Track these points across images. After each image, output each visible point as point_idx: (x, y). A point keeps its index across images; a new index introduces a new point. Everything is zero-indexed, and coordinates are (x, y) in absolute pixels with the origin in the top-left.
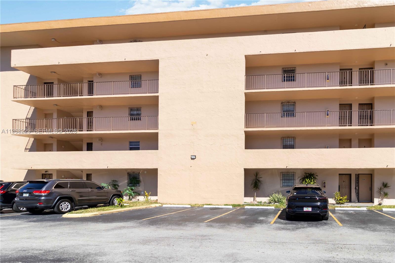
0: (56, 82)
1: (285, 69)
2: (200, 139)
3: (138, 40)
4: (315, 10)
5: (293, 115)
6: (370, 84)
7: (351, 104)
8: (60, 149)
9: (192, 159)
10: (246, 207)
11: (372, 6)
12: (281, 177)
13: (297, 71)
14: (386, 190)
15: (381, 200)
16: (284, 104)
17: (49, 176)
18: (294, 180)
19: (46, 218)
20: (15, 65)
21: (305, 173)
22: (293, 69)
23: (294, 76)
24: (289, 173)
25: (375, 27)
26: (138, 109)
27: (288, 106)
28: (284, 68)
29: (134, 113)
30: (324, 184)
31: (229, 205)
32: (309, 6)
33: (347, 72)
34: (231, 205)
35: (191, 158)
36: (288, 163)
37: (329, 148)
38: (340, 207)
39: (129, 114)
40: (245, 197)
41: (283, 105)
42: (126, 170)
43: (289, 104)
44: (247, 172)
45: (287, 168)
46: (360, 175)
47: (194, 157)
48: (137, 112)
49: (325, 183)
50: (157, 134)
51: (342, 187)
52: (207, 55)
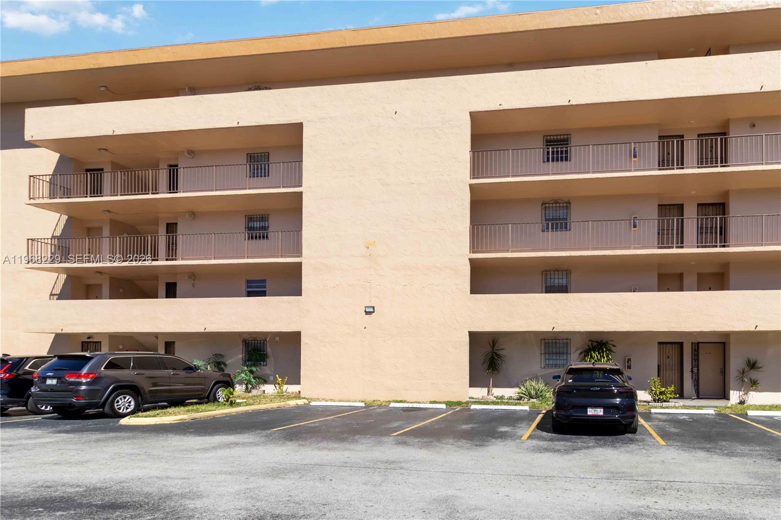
0: (107, 168)
1: (549, 138)
2: (382, 276)
3: (264, 86)
4: (609, 22)
5: (566, 228)
6: (719, 164)
7: (682, 205)
8: (115, 294)
9: (367, 313)
10: (473, 407)
11: (724, 12)
12: (543, 348)
13: (574, 141)
14: (754, 375)
15: (744, 394)
16: (547, 205)
17: (94, 345)
18: (567, 353)
19: (90, 425)
20: (32, 137)
21: (590, 340)
22: (565, 137)
23: (566, 152)
24: (557, 341)
25: (730, 52)
26: (264, 218)
27: (554, 209)
28: (547, 136)
29: (255, 226)
30: (628, 362)
31: (440, 403)
32: (596, 14)
33: (674, 141)
34: (444, 402)
35: (365, 311)
36: (556, 320)
37: (639, 292)
38: (662, 407)
39: (245, 228)
40: (470, 387)
41: (545, 207)
42: (240, 334)
43: (558, 205)
44: (475, 338)
45: (555, 330)
46: (700, 344)
47: (372, 310)
48: (261, 224)
49: (629, 360)
50: (300, 265)
51: (664, 368)
52: (396, 112)
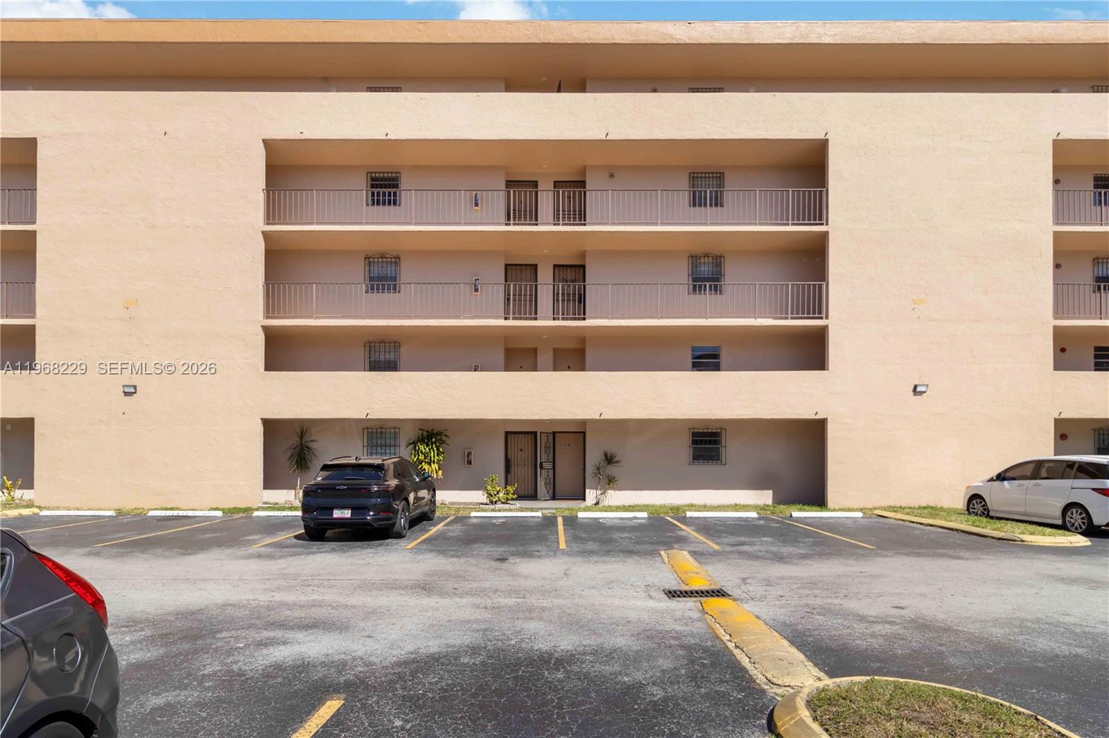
1: (373, 175)
2: (147, 345)
5: (395, 289)
6: (578, 222)
7: (535, 266)
9: (126, 394)
10: (256, 514)
11: (565, 42)
12: (366, 439)
13: (404, 182)
14: (612, 470)
15: (601, 494)
16: (371, 260)
18: (395, 446)
21: (420, 429)
22: (394, 175)
23: (395, 193)
24: (384, 430)
27: (380, 265)
28: (371, 173)
30: (468, 456)
31: (217, 509)
34: (222, 509)
35: (124, 392)
36: (371, 405)
37: (481, 371)
38: (493, 510)
40: (265, 488)
41: (370, 262)
43: (384, 260)
44: (272, 428)
45: (369, 417)
46: (557, 435)
47: (133, 390)
49: (470, 453)
50: (32, 329)
51: (516, 464)
52: (166, 133)
